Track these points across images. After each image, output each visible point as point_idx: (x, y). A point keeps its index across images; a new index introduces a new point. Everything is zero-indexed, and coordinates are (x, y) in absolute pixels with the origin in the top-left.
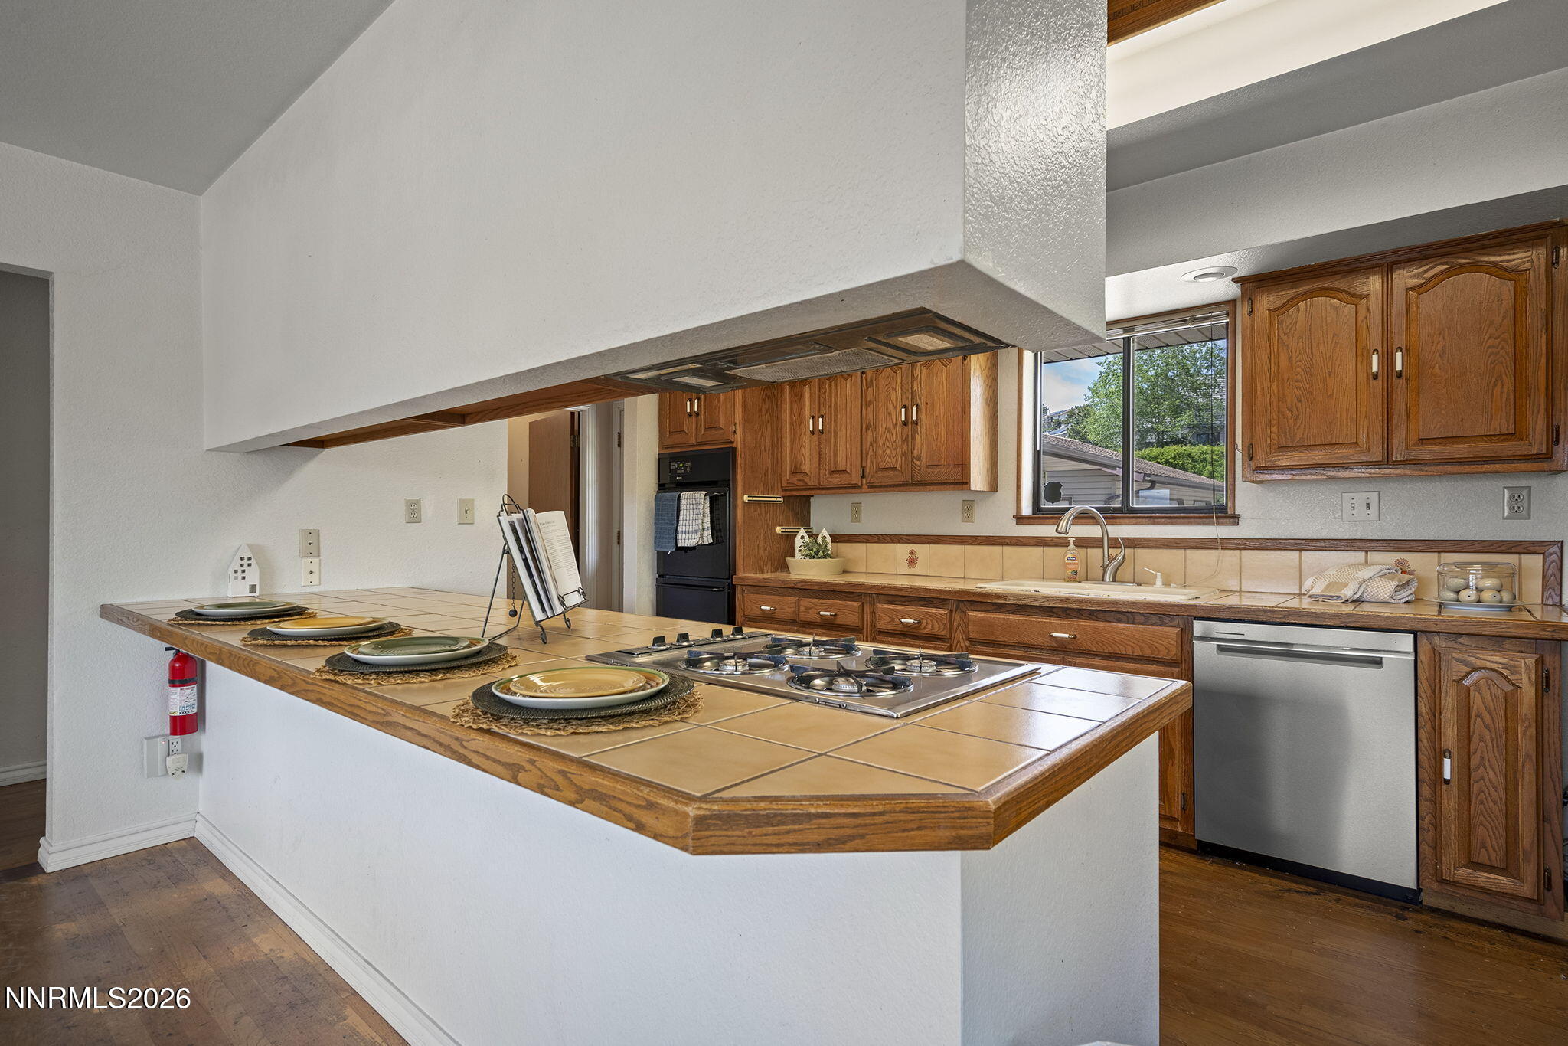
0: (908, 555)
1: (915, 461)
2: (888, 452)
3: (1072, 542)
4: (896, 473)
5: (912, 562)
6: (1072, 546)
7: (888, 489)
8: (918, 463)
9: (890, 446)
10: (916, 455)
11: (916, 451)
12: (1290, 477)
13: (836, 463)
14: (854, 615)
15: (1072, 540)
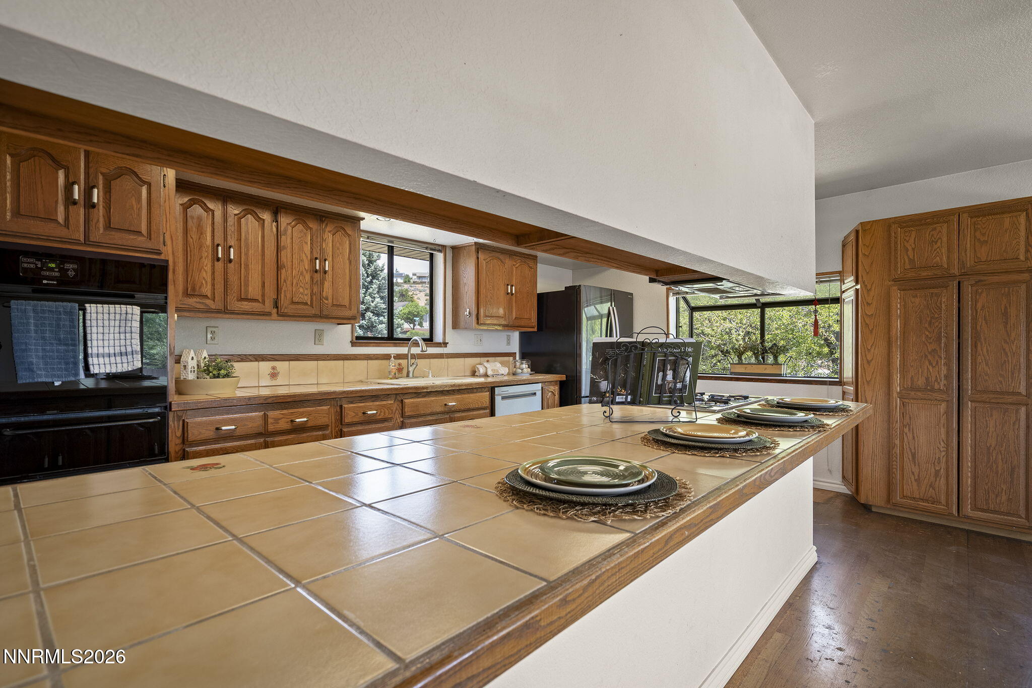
0: (270, 371)
1: (324, 301)
2: (301, 290)
3: (392, 357)
4: (307, 307)
5: (274, 375)
6: (392, 359)
7: (298, 319)
8: (326, 302)
9: (302, 285)
10: (324, 296)
11: (324, 293)
12: (487, 328)
13: (247, 291)
14: (324, 417)
15: (392, 355)
